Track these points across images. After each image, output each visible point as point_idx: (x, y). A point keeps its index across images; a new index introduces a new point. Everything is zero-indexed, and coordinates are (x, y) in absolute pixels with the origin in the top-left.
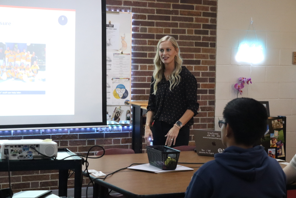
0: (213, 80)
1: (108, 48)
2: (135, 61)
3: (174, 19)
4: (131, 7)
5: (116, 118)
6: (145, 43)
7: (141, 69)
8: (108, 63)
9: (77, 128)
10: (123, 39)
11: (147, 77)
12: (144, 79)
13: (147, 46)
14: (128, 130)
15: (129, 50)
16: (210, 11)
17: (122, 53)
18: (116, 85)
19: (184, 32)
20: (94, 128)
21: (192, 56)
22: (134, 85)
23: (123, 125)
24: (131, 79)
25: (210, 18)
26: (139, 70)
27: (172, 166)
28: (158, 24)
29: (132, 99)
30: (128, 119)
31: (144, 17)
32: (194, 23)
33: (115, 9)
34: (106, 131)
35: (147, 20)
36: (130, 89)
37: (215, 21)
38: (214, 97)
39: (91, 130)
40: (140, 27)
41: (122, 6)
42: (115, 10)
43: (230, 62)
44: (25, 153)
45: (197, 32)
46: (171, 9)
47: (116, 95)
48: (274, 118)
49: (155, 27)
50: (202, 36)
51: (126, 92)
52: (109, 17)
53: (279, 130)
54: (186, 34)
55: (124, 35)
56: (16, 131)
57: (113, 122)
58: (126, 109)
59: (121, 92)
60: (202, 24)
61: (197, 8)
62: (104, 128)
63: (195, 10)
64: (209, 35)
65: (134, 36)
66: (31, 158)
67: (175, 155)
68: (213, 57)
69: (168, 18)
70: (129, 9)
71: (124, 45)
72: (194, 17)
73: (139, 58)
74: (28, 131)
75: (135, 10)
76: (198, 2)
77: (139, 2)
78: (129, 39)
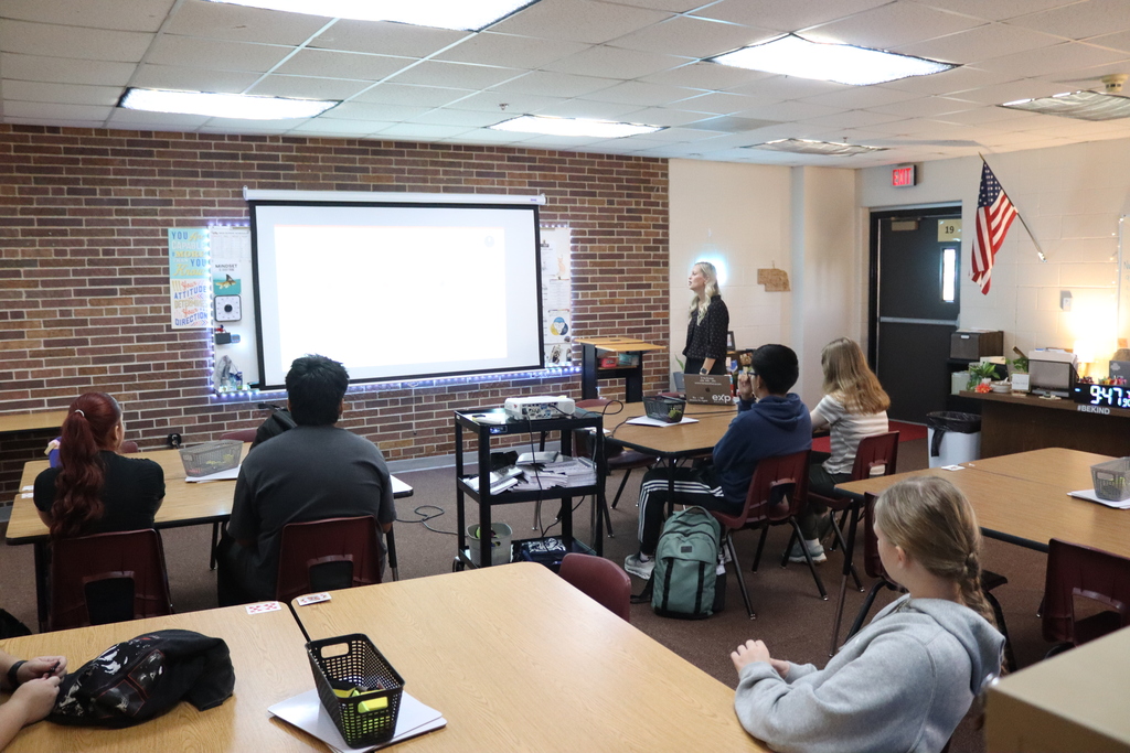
0: (667, 307)
1: (543, 273)
2: (575, 288)
3: (619, 233)
4: (569, 221)
5: (555, 359)
6: (585, 264)
7: (582, 297)
8: (543, 292)
9: (509, 373)
10: (560, 261)
11: (589, 307)
12: (586, 310)
13: (589, 268)
14: (569, 373)
15: (568, 274)
16: (661, 223)
17: (560, 278)
18: (553, 318)
19: (631, 249)
20: (529, 372)
21: (641, 279)
22: (575, 318)
23: (563, 368)
24: (572, 310)
25: (661, 231)
26: (580, 299)
27: (677, 418)
28: (600, 241)
29: (573, 335)
30: (569, 360)
31: (584, 233)
32: (643, 237)
33: (550, 224)
35: (587, 236)
36: (569, 323)
37: (666, 234)
38: (668, 328)
39: (526, 376)
40: (580, 245)
41: (558, 220)
42: (550, 226)
44: (543, 412)
45: (646, 249)
46: (616, 221)
47: (553, 330)
48: (742, 352)
49: (597, 245)
50: (652, 253)
51: (566, 326)
52: (543, 234)
54: (634, 252)
55: (562, 256)
56: (439, 380)
57: (551, 365)
58: (566, 347)
59: (560, 327)
60: (652, 238)
61: (646, 219)
62: (541, 371)
63: (643, 222)
64: (661, 252)
65: (573, 256)
66: (550, 417)
67: (680, 406)
68: (666, 279)
69: (612, 233)
70: (566, 223)
71: (562, 268)
72: (643, 230)
73: (580, 283)
74: (452, 381)
75: (572, 225)
76: (648, 211)
77: (577, 216)
78: (568, 261)
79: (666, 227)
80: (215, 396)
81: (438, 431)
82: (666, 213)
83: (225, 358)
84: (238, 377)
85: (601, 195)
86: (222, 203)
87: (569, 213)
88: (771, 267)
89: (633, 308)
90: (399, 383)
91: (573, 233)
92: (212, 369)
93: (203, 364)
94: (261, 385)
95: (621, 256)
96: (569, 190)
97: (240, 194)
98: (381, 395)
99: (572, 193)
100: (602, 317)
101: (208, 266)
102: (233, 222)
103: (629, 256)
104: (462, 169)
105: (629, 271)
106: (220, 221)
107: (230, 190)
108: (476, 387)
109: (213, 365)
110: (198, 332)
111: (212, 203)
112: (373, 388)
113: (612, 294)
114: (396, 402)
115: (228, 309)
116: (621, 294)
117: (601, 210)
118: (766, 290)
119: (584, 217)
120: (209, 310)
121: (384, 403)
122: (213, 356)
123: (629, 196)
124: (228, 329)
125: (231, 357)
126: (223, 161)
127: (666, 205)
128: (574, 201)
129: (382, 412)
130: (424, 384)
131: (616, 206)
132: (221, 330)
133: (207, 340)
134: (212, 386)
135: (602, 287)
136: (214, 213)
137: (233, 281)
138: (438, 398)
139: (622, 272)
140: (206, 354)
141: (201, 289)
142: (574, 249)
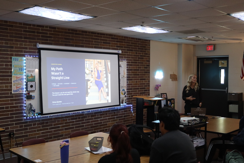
0: (149, 86)
1: (120, 75)
2: (127, 80)
3: (138, 63)
4: (126, 59)
5: (122, 103)
6: (130, 72)
7: (129, 83)
10: (124, 71)
11: (131, 86)
13: (131, 74)
14: (125, 107)
15: (126, 76)
17: (124, 77)
18: (122, 89)
19: (141, 68)
20: (116, 107)
21: (143, 77)
22: (127, 89)
23: (124, 105)
24: (126, 87)
25: (148, 62)
26: (128, 83)
29: (127, 95)
30: (126, 103)
31: (130, 62)
32: (144, 64)
34: (119, 108)
35: (130, 64)
37: (149, 63)
38: (149, 92)
40: (129, 66)
41: (124, 58)
42: (121, 60)
43: (154, 79)
45: (145, 68)
46: (137, 59)
47: (122, 93)
48: (172, 100)
49: (133, 66)
51: (125, 92)
52: (120, 62)
53: (173, 103)
55: (124, 70)
56: (92, 110)
58: (125, 98)
59: (124, 92)
60: (146, 64)
63: (144, 59)
64: (148, 69)
65: (127, 70)
68: (149, 77)
69: (136, 63)
70: (125, 59)
71: (124, 74)
72: (144, 62)
73: (129, 79)
74: (95, 111)
75: (127, 60)
76: (145, 56)
77: (128, 57)
78: (126, 71)
79: (149, 61)
80: (25, 118)
81: (91, 127)
82: (149, 57)
83: (30, 104)
84: (34, 111)
85: (134, 51)
86: (30, 49)
87: (126, 56)
88: (173, 74)
89: (141, 86)
90: (81, 112)
91: (127, 62)
92: (25, 108)
93: (22, 106)
94: (41, 113)
95: (138, 70)
96: (126, 49)
97: (36, 46)
98: (76, 116)
99: (127, 50)
100: (134, 89)
101: (25, 71)
102: (33, 55)
103: (141, 70)
104: (99, 41)
105: (141, 75)
106: (29, 55)
107: (32, 44)
108: (101, 112)
109: (25, 107)
110: (21, 95)
111: (26, 48)
112: (73, 113)
113: (136, 82)
114: (79, 118)
115: (32, 86)
116: (139, 82)
117: (134, 55)
118: (172, 81)
119: (130, 58)
120: (25, 87)
121: (76, 119)
122: (25, 103)
123: (141, 51)
124: (31, 94)
125: (32, 104)
126: (30, 34)
127: (149, 54)
128: (127, 53)
129: (76, 121)
130: (88, 112)
131: (137, 54)
132: (29, 94)
133: (23, 98)
134: (25, 114)
135: (134, 80)
136: (27, 52)
137: (33, 76)
138: (92, 116)
139: (138, 75)
140: (23, 103)
141: (22, 79)
142: (127, 67)
